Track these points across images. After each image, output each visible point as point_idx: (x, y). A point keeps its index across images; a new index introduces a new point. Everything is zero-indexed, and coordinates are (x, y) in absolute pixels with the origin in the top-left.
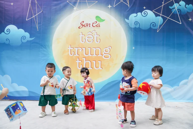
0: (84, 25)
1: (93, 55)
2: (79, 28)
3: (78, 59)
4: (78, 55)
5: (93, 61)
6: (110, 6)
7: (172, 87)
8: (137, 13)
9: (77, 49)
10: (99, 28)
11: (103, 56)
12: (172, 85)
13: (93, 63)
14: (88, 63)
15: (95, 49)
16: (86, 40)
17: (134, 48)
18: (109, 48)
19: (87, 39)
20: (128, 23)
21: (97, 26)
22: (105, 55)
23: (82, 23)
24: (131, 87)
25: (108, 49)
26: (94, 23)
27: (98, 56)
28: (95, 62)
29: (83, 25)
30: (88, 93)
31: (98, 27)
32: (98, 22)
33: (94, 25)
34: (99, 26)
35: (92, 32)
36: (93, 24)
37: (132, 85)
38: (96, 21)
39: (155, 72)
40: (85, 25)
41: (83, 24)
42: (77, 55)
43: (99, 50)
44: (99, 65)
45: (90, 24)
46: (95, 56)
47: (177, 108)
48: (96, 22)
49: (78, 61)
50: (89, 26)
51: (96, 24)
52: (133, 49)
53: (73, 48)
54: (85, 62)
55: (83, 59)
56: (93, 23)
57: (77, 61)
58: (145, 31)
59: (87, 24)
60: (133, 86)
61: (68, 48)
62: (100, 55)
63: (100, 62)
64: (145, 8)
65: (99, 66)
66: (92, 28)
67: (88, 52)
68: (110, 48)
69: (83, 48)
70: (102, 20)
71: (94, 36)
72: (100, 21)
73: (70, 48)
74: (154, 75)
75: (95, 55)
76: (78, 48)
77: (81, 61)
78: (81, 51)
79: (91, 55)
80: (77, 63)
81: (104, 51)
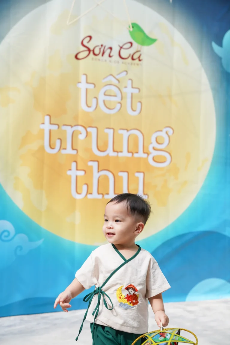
0: (93, 51)
1: (120, 154)
2: (76, 57)
3: (74, 165)
4: (74, 152)
5: (121, 174)
9: (69, 130)
10: (138, 65)
11: (150, 157)
13: (121, 178)
14: (107, 178)
15: (125, 134)
16: (101, 103)
18: (166, 132)
19: (101, 97)
20: (220, 59)
21: (133, 59)
22: (155, 153)
23: (85, 43)
25: (163, 134)
26: (125, 47)
27: (136, 155)
28: (124, 175)
29: (89, 50)
31: (137, 61)
32: (135, 44)
33: (124, 54)
34: (140, 60)
35: (117, 77)
36: (122, 51)
38: (131, 40)
40: (97, 51)
41: (91, 46)
42: (69, 151)
43: (136, 139)
44: (138, 184)
45: (111, 48)
46: (128, 158)
48: (129, 45)
49: (73, 173)
50: (110, 56)
51: (132, 51)
53: (56, 127)
54: (96, 175)
55: (90, 164)
56: (121, 48)
57: (69, 173)
59: (102, 46)
61: (42, 126)
62: (141, 154)
63: (141, 175)
66: (118, 62)
67: (106, 144)
68: (170, 131)
69: (89, 130)
70: (147, 37)
71: (124, 90)
72: (143, 43)
73: (47, 127)
75: (125, 154)
76: (75, 128)
77: (83, 172)
78: (82, 137)
79: (115, 154)
80: (70, 176)
81: (153, 140)
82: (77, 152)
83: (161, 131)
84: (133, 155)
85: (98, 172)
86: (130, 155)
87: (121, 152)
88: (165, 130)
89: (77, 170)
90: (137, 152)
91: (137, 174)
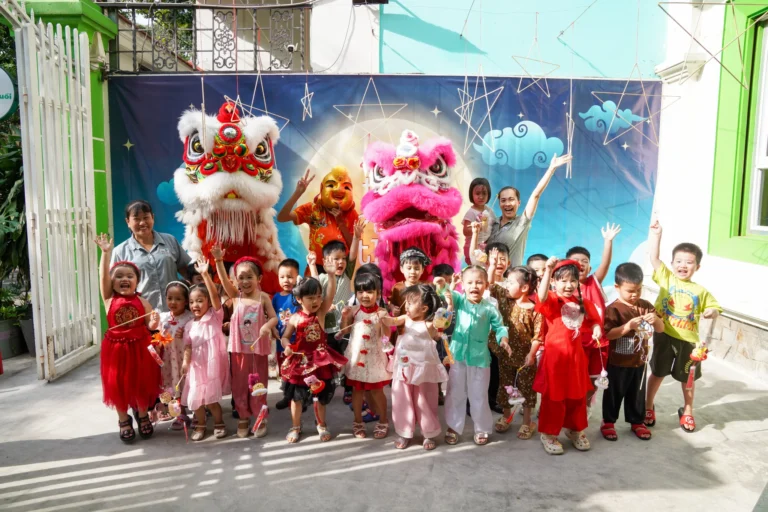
6: (436, 112)
8: (501, 129)
20: (480, 155)
58: (521, 172)
64: (521, 115)
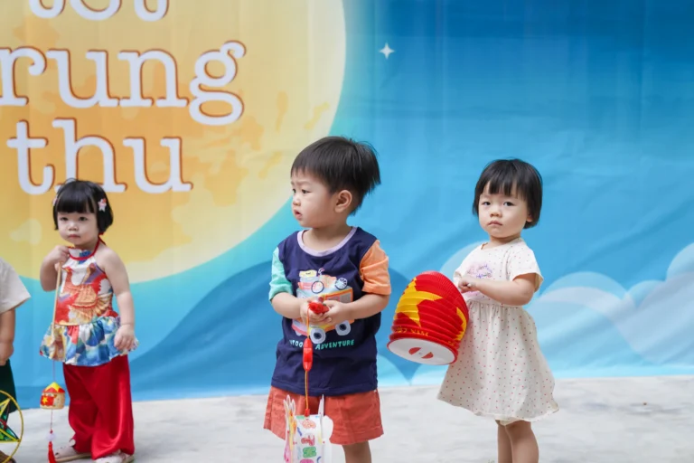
1: (124, 103)
3: (21, 127)
4: (23, 101)
5: (127, 143)
7: (627, 288)
9: (6, 58)
11: (194, 106)
12: (625, 277)
13: (130, 150)
14: (97, 152)
15: (134, 62)
17: (387, 51)
18: (229, 53)
22: (204, 97)
24: (358, 294)
25: (222, 56)
27: (160, 103)
28: (137, 145)
30: (81, 350)
37: (362, 284)
39: (509, 200)
42: (9, 99)
43: (160, 67)
44: (168, 163)
46: (142, 109)
47: (647, 414)
49: (21, 144)
52: (383, 55)
54: (71, 148)
55: (57, 124)
57: (11, 144)
60: (368, 287)
62: (172, 101)
63: (173, 145)
65: (167, 173)
67: (92, 81)
68: (238, 50)
69: (50, 55)
74: (495, 219)
75: (136, 101)
76: (17, 54)
77: (42, 142)
78: (36, 70)
79: (114, 103)
80: (15, 151)
81: (200, 70)
82: (28, 102)
83: (218, 51)
84: (153, 103)
85: (76, 140)
86: (148, 103)
87: (128, 98)
88: (224, 49)
89: (29, 137)
90: (163, 98)
91: (165, 143)
